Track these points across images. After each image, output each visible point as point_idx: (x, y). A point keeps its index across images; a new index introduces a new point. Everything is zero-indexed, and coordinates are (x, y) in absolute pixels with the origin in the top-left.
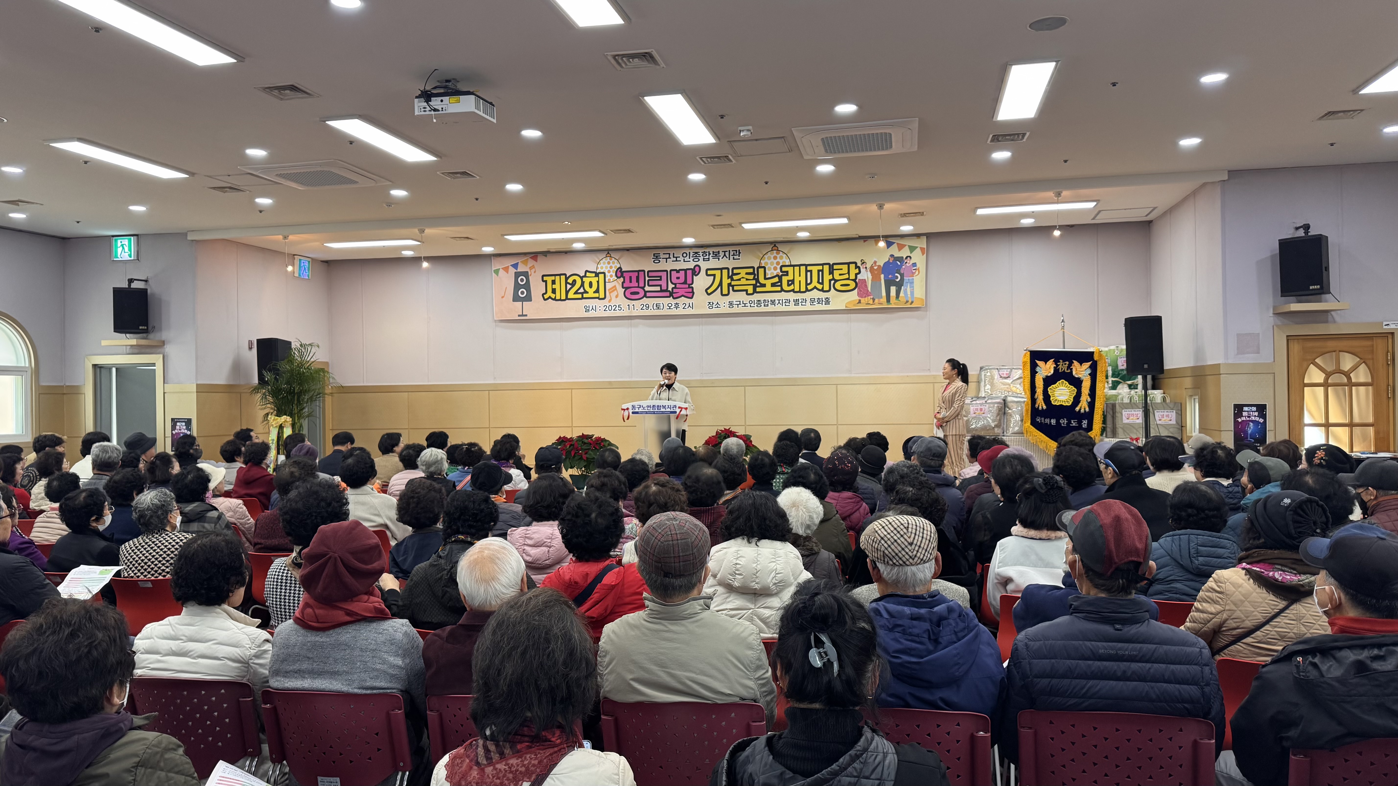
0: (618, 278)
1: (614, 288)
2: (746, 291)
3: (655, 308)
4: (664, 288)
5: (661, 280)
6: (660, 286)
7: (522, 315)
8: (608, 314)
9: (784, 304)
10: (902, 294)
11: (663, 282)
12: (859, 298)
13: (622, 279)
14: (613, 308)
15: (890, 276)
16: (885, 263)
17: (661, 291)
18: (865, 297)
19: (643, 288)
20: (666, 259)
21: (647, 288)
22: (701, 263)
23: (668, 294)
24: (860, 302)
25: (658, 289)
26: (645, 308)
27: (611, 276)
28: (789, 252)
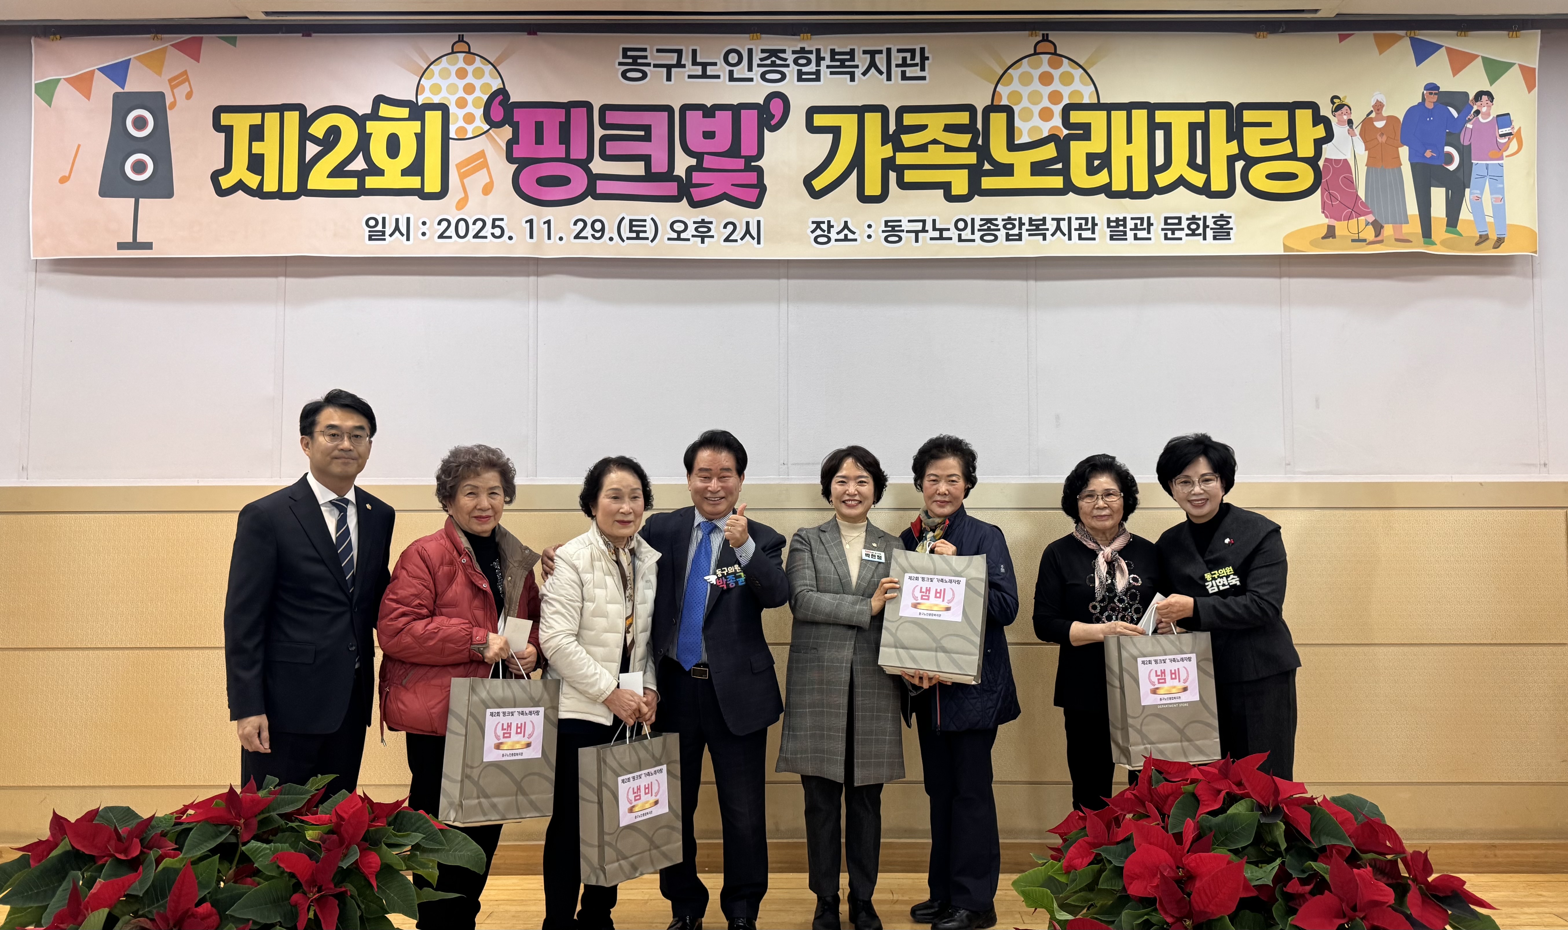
0: (493, 124)
1: (479, 162)
2: (946, 187)
3: (626, 233)
4: (659, 165)
5: (647, 138)
6: (646, 159)
7: (135, 245)
8: (453, 248)
9: (1075, 234)
10: (1465, 214)
11: (656, 149)
12: (1326, 221)
13: (507, 132)
14: (473, 230)
15: (1428, 154)
16: (1411, 112)
17: (650, 176)
18: (1349, 218)
19: (584, 164)
20: (669, 67)
21: (598, 166)
22: (790, 87)
23: (671, 188)
24: (1331, 233)
25: (637, 168)
26: (588, 232)
27: (469, 118)
28: (1092, 62)
